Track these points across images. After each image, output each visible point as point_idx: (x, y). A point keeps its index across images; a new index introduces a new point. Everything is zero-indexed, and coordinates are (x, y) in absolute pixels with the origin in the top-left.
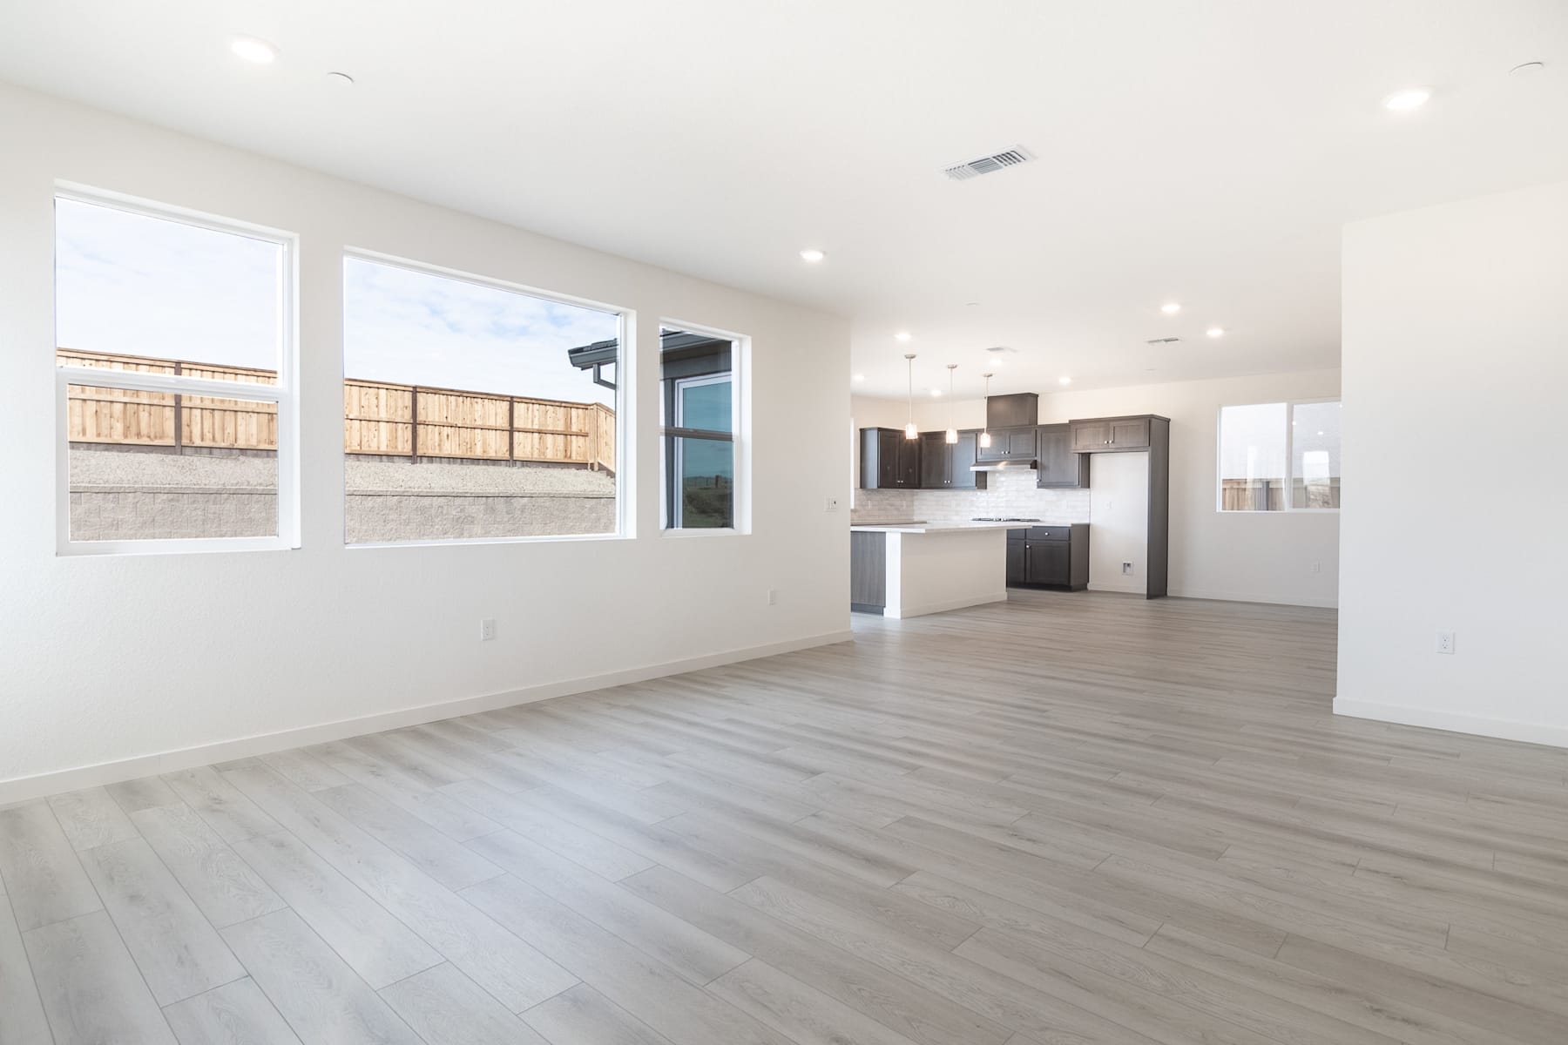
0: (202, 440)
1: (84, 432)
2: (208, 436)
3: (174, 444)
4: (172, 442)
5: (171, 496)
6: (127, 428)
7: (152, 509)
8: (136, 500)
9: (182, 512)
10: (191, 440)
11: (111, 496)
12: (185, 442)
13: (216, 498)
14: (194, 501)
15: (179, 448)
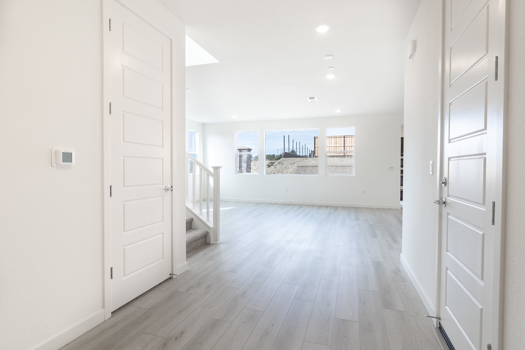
0: (349, 154)
2: (350, 152)
6: (334, 152)
9: (338, 171)
10: (347, 154)
12: (345, 154)
13: (345, 168)
15: (344, 156)
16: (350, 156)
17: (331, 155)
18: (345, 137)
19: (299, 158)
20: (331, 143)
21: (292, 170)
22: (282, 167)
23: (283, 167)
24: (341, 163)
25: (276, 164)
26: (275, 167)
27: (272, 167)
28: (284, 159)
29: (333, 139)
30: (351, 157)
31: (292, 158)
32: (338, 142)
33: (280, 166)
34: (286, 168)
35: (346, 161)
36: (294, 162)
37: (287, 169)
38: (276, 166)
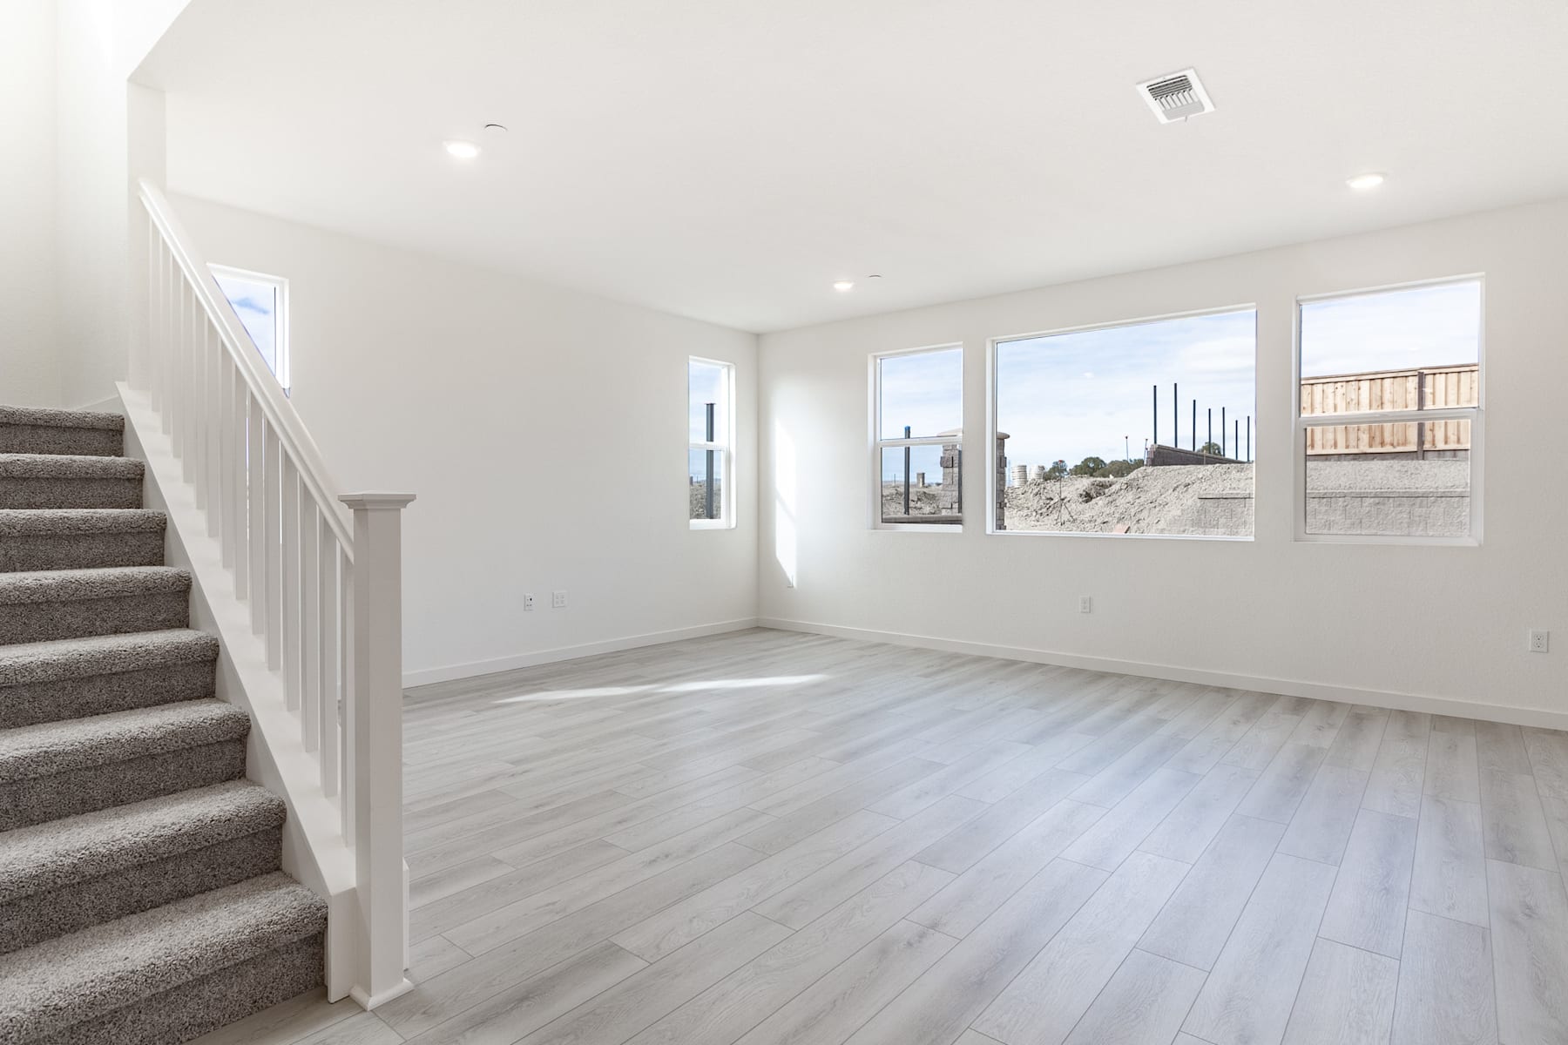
0: (1446, 443)
1: (1335, 445)
2: (1453, 438)
3: (1416, 450)
4: (1413, 448)
5: (1377, 500)
6: (1372, 439)
7: (1360, 512)
8: (1345, 504)
9: (1387, 515)
10: (1434, 444)
11: (1325, 500)
12: (1427, 446)
13: (1422, 501)
14: (1400, 505)
15: (1421, 453)
16: (1448, 453)
17: (1356, 451)
18: (1426, 372)
19: (1210, 466)
20: (1355, 401)
21: (1179, 513)
22: (1138, 501)
23: (1142, 499)
24: (1406, 482)
25: (1115, 488)
26: (1110, 499)
27: (1099, 502)
28: (1150, 469)
29: (1365, 385)
30: (1455, 456)
31: (1183, 467)
32: (1387, 397)
33: (1130, 496)
34: (1153, 505)
35: (1431, 475)
36: (1188, 481)
37: (1157, 509)
38: (1114, 496)
